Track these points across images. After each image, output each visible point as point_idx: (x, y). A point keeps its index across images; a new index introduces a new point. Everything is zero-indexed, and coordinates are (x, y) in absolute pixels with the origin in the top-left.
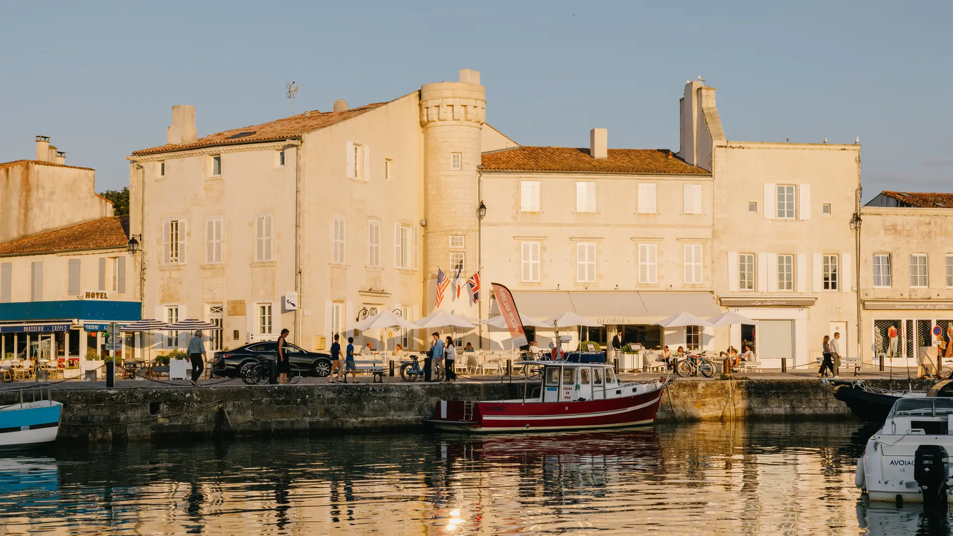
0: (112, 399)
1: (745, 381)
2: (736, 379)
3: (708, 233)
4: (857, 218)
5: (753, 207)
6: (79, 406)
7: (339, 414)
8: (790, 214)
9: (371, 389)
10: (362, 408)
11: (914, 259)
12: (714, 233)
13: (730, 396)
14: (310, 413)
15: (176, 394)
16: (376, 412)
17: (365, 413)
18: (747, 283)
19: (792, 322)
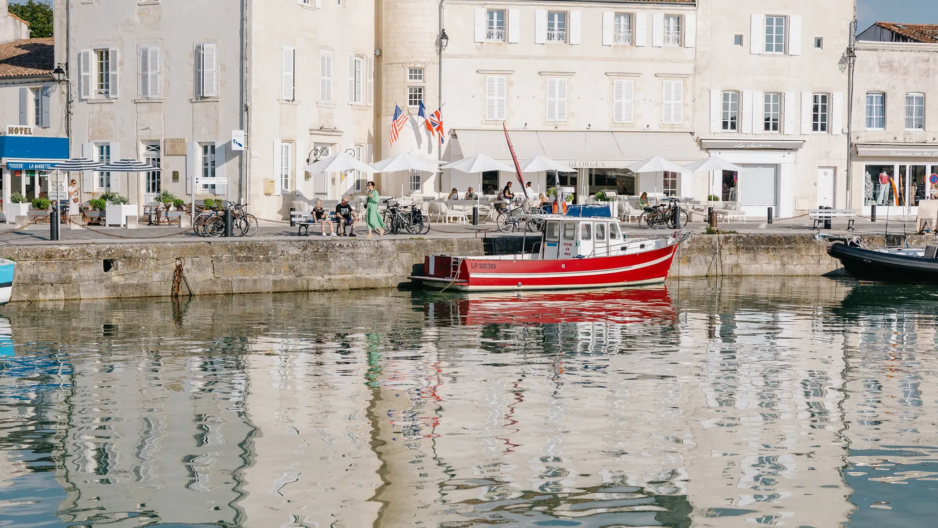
0: (63, 256)
1: (732, 235)
2: (723, 233)
3: (688, 69)
4: (850, 52)
5: (739, 40)
6: (28, 263)
7: (303, 271)
8: (779, 49)
9: (338, 245)
10: (328, 266)
11: (909, 99)
12: (695, 69)
13: (717, 251)
14: (273, 271)
15: (131, 250)
16: (343, 270)
17: (331, 270)
18: (730, 123)
19: (777, 167)
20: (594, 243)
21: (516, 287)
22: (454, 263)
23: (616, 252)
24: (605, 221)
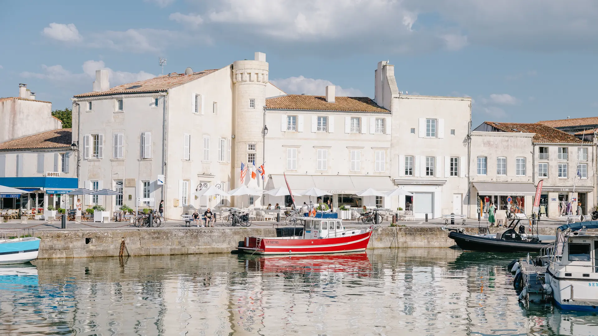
0: (66, 236)
1: (403, 227)
2: (399, 226)
3: (388, 145)
4: (469, 137)
5: (413, 131)
6: (48, 240)
7: (185, 244)
8: (433, 135)
9: (203, 231)
10: (198, 241)
11: (499, 160)
12: (391, 145)
13: (396, 235)
14: (170, 244)
15: (99, 233)
16: (205, 244)
17: (200, 244)
18: (409, 172)
19: (433, 194)
20: (329, 231)
21: (288, 253)
22: (258, 241)
23: (339, 235)
24: (335, 220)
